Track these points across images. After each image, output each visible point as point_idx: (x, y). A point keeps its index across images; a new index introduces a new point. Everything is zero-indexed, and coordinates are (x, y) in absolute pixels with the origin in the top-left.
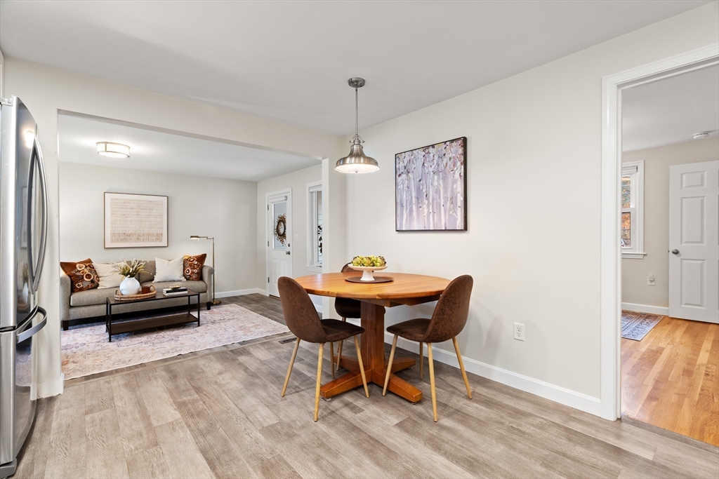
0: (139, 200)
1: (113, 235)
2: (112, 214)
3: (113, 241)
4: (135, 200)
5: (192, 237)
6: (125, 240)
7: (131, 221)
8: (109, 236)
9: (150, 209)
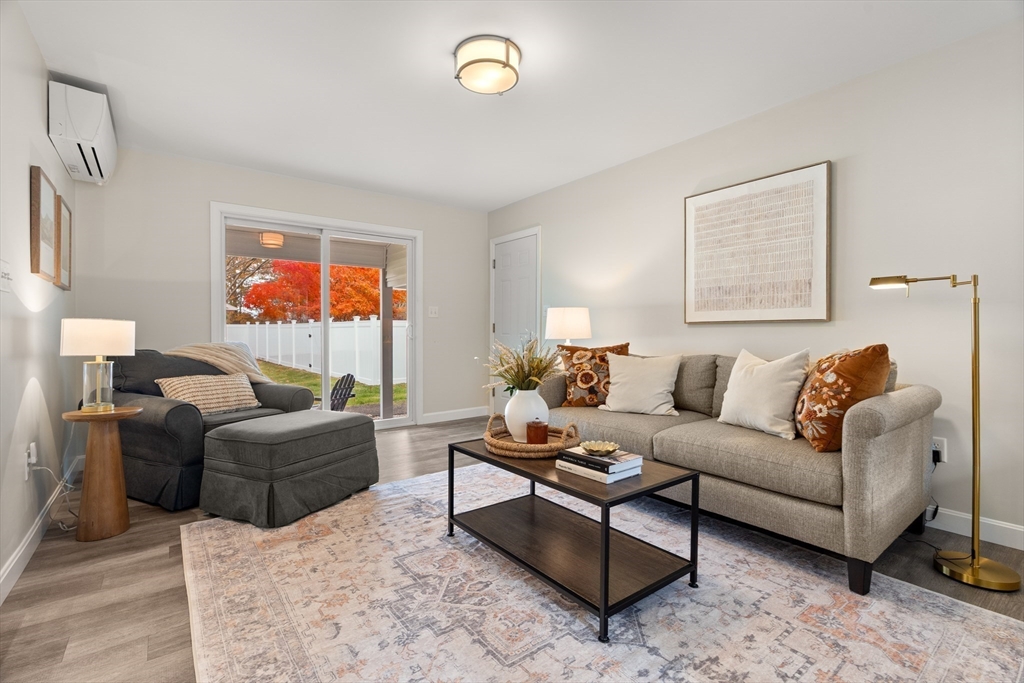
0: (750, 197)
1: (699, 292)
2: (697, 245)
3: (699, 307)
4: (742, 198)
5: (875, 281)
6: (720, 305)
7: (733, 255)
8: (693, 298)
9: (778, 214)
